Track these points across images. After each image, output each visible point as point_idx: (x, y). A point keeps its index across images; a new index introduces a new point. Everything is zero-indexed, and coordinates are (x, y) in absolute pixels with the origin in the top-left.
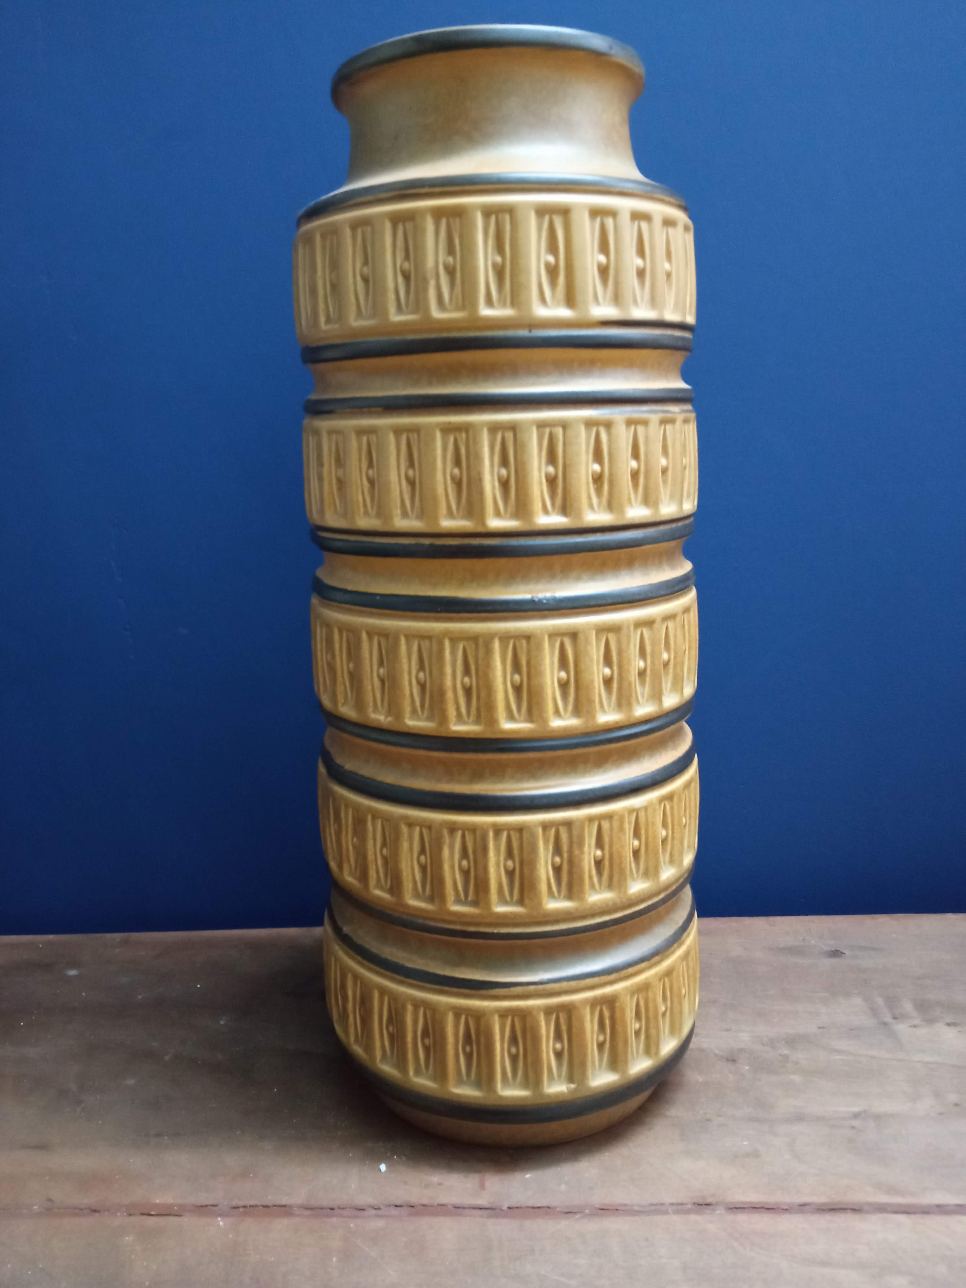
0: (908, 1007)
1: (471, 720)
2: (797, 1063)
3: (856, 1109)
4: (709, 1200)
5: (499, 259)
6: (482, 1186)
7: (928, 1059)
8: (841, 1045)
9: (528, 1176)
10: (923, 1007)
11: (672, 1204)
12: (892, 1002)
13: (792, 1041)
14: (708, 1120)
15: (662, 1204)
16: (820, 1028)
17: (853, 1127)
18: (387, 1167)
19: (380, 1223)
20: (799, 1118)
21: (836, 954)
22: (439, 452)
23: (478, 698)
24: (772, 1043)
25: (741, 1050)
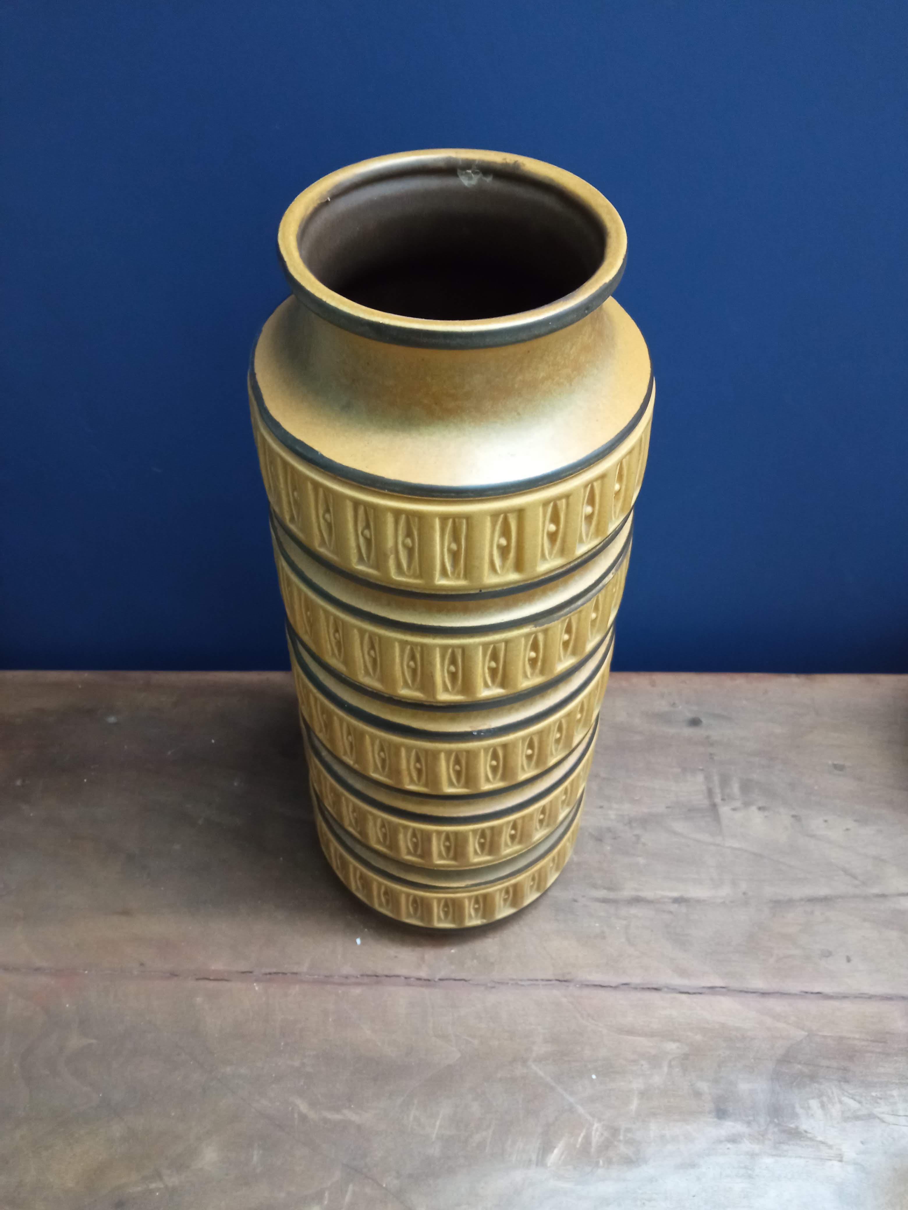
0: (735, 788)
1: (421, 783)
2: (644, 844)
3: (675, 894)
4: (568, 977)
5: (454, 547)
6: (423, 959)
7: (736, 845)
8: (679, 826)
9: (453, 951)
10: (746, 787)
11: (542, 980)
12: (725, 781)
13: (645, 821)
14: (575, 901)
15: (537, 980)
16: (667, 807)
17: (671, 912)
18: (362, 939)
19: (357, 991)
20: (637, 900)
21: (695, 722)
22: (397, 660)
23: (427, 776)
24: (630, 822)
25: (609, 830)
